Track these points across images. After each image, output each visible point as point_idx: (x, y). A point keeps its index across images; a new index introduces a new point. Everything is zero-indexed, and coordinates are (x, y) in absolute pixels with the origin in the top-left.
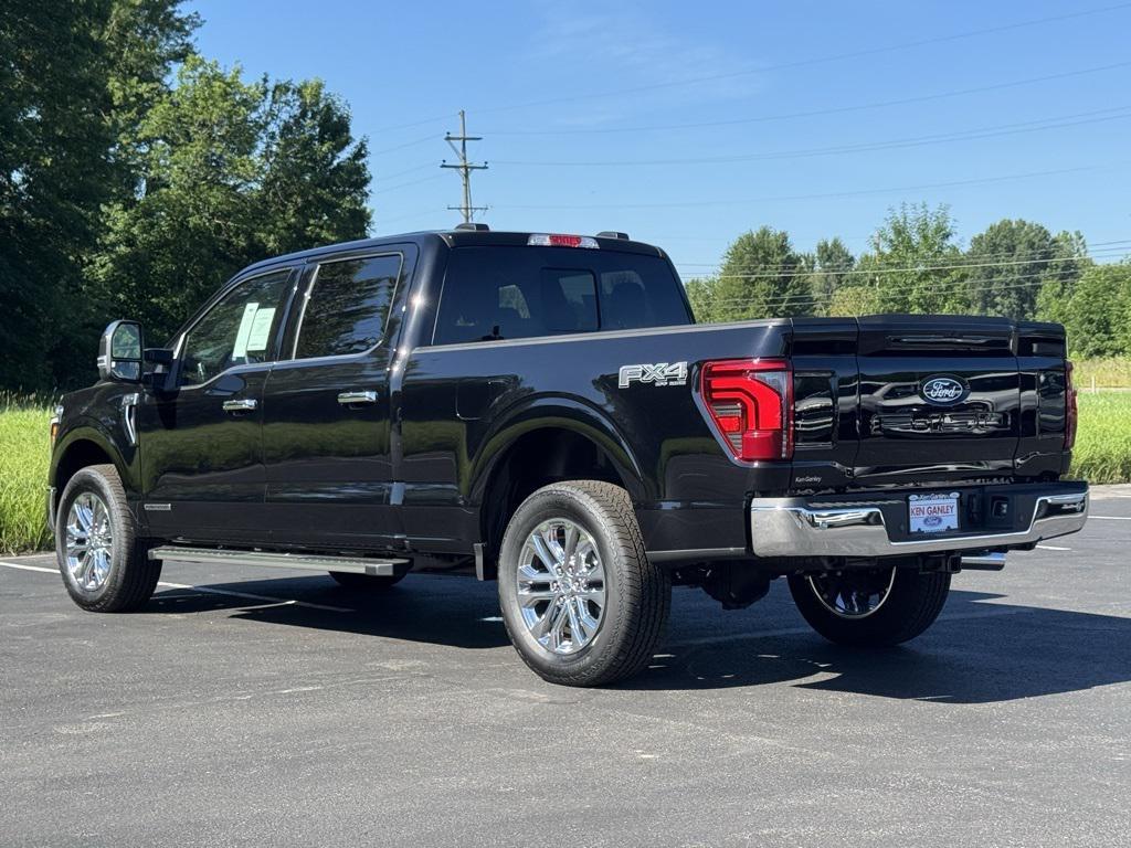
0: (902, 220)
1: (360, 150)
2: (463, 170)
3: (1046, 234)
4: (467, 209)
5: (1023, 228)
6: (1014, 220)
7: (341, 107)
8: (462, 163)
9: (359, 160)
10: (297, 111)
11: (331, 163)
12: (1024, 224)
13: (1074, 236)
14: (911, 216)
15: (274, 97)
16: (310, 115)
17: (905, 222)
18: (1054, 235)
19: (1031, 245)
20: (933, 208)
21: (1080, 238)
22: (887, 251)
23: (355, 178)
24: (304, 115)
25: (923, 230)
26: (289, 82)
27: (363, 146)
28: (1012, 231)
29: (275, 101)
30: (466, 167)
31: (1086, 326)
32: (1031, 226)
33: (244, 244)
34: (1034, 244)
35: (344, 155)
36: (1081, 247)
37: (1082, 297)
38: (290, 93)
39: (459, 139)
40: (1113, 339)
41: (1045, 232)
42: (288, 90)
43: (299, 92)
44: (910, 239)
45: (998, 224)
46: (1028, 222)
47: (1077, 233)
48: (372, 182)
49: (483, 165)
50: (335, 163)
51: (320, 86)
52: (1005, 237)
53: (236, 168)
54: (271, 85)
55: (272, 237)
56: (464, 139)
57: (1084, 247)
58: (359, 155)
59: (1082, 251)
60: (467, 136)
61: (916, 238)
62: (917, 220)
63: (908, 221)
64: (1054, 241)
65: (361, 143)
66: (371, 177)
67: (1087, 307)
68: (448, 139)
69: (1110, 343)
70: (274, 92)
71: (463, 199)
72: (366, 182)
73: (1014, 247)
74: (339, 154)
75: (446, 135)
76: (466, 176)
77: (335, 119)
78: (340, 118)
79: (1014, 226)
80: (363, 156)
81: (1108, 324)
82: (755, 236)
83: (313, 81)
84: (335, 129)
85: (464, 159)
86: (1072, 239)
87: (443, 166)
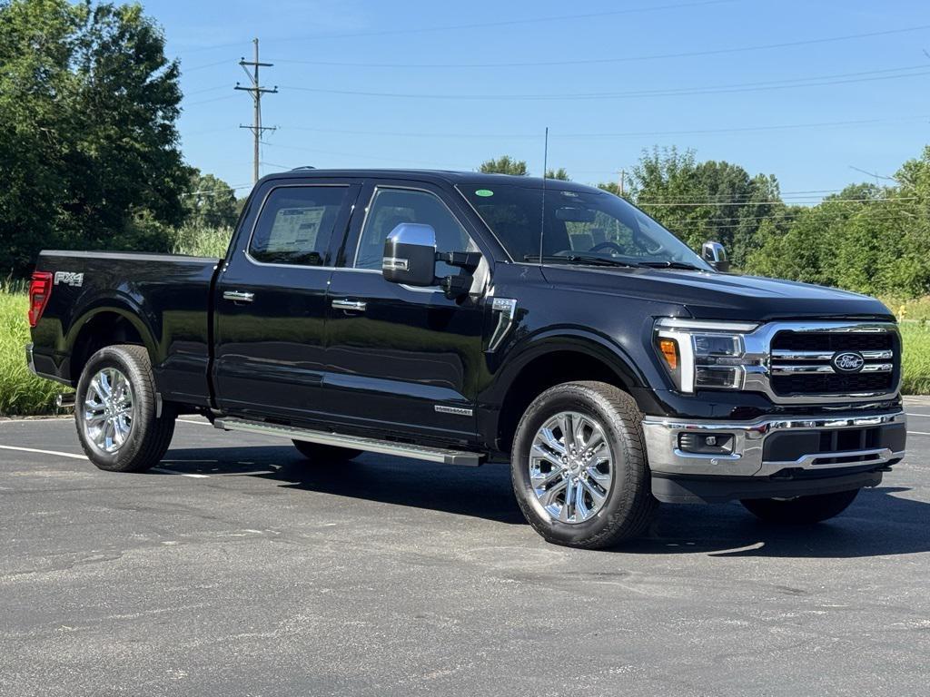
0: (654, 161)
1: (172, 70)
2: (255, 93)
3: (745, 175)
4: (257, 128)
5: (725, 170)
6: (718, 161)
7: (157, 31)
8: (254, 86)
9: (170, 79)
10: (116, 32)
11: (144, 81)
12: (726, 165)
13: (769, 179)
14: (662, 158)
15: (95, 17)
16: (127, 35)
17: (656, 163)
18: (752, 177)
19: (732, 185)
20: (681, 152)
21: (775, 181)
22: (640, 187)
23: (167, 96)
24: (122, 36)
25: (672, 170)
26: (111, 6)
27: (175, 67)
28: (716, 171)
29: (96, 22)
30: (258, 91)
31: (798, 260)
32: (732, 168)
33: (67, 151)
34: (735, 184)
35: (157, 75)
36: (775, 189)
37: (795, 235)
38: (111, 15)
39: (253, 64)
40: (820, 273)
41: (745, 173)
42: (109, 12)
43: (117, 14)
44: (661, 178)
45: (704, 164)
46: (730, 164)
47: (772, 176)
48: (183, 100)
49: (273, 89)
50: (148, 81)
51: (139, 10)
52: (709, 176)
53: (63, 81)
54: (94, 7)
55: (93, 147)
56: (257, 65)
57: (778, 189)
58: (172, 74)
59: (775, 193)
60: (260, 62)
61: (666, 177)
62: (667, 161)
63: (659, 161)
64: (752, 183)
65: (174, 65)
66: (182, 96)
67: (799, 244)
68: (243, 63)
69: (817, 276)
70: (96, 14)
71: (254, 119)
72: (178, 99)
73: (717, 186)
74: (152, 73)
75: (240, 60)
76: (258, 98)
77: (151, 41)
78: (156, 40)
79: (718, 167)
80: (176, 76)
81: (817, 259)
82: (496, 165)
83: (132, 5)
84: (149, 50)
85: (257, 82)
86: (767, 182)
87: (237, 88)
